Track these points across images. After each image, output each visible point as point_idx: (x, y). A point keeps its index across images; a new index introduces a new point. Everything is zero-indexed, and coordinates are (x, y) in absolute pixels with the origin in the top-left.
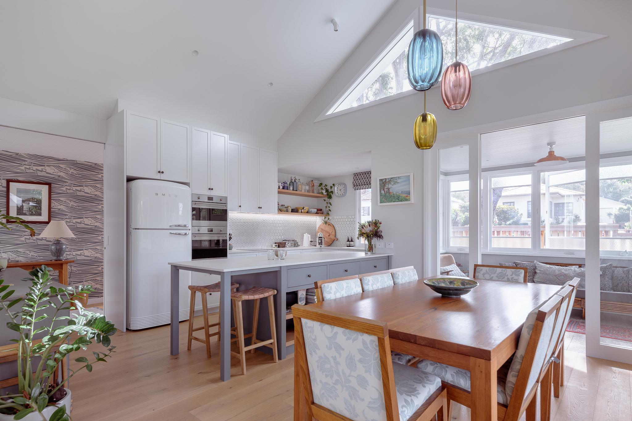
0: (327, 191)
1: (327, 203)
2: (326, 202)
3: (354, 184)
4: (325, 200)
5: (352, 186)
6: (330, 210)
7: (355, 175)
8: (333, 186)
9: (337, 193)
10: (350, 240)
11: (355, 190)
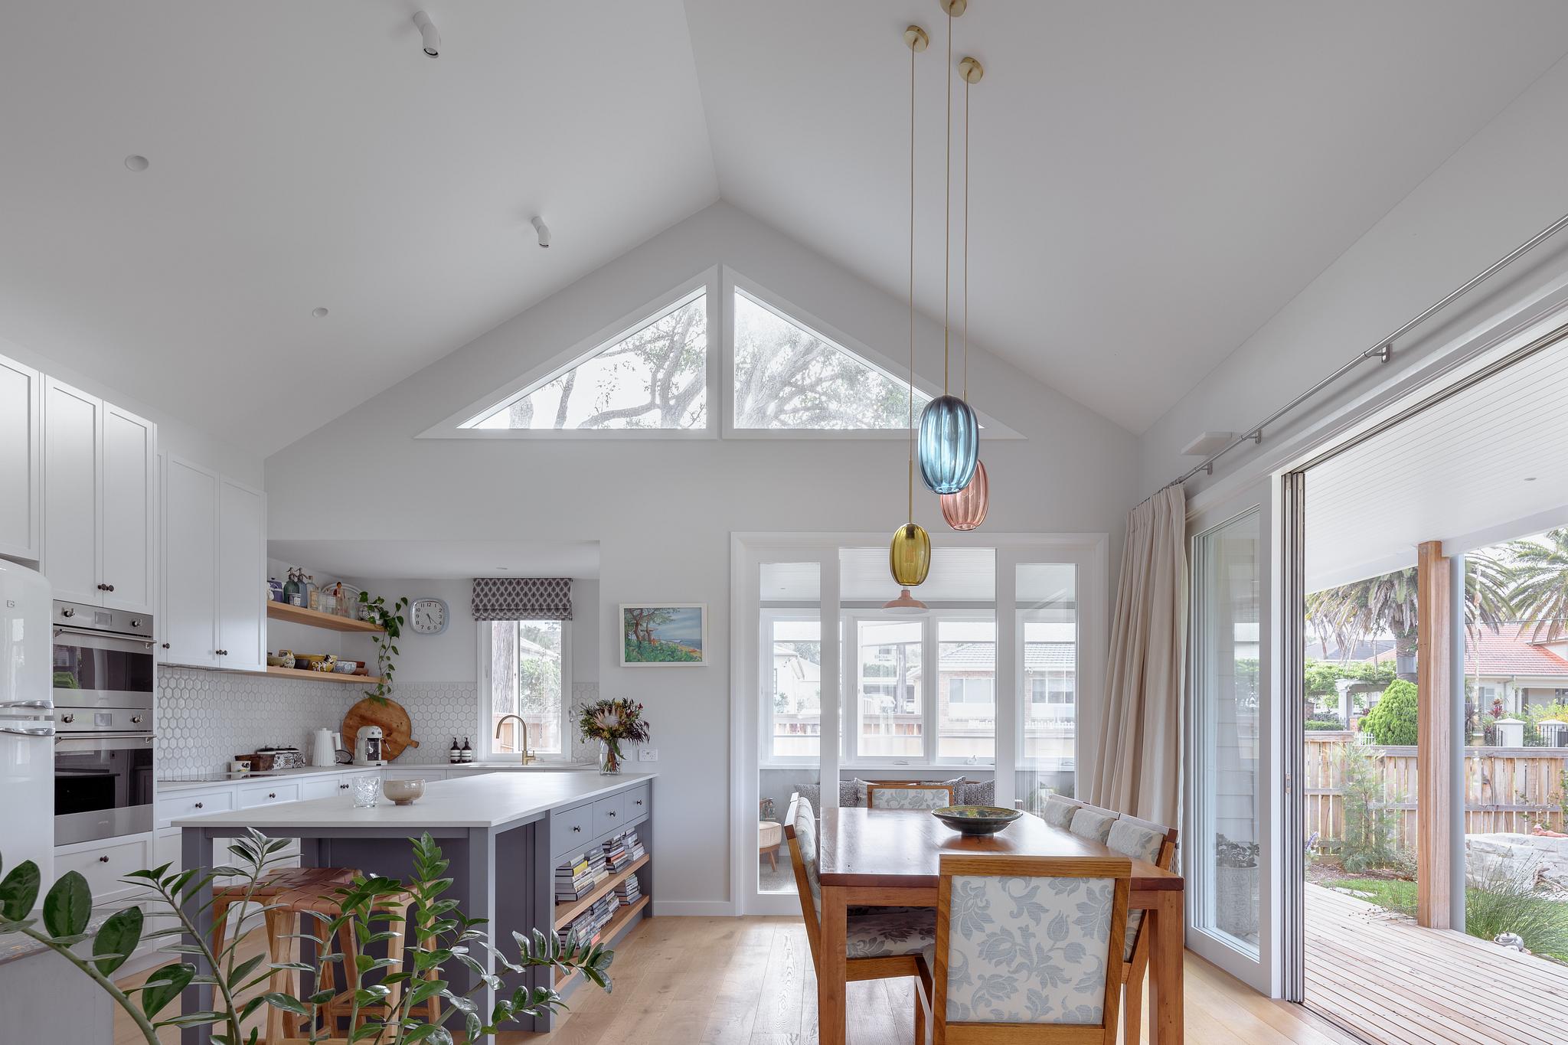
0: (384, 615)
1: (384, 647)
2: (380, 644)
3: (477, 605)
4: (376, 640)
5: (470, 607)
6: (391, 667)
7: (479, 584)
8: (402, 604)
9: (417, 623)
10: (461, 744)
11: (476, 620)
